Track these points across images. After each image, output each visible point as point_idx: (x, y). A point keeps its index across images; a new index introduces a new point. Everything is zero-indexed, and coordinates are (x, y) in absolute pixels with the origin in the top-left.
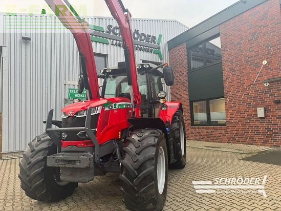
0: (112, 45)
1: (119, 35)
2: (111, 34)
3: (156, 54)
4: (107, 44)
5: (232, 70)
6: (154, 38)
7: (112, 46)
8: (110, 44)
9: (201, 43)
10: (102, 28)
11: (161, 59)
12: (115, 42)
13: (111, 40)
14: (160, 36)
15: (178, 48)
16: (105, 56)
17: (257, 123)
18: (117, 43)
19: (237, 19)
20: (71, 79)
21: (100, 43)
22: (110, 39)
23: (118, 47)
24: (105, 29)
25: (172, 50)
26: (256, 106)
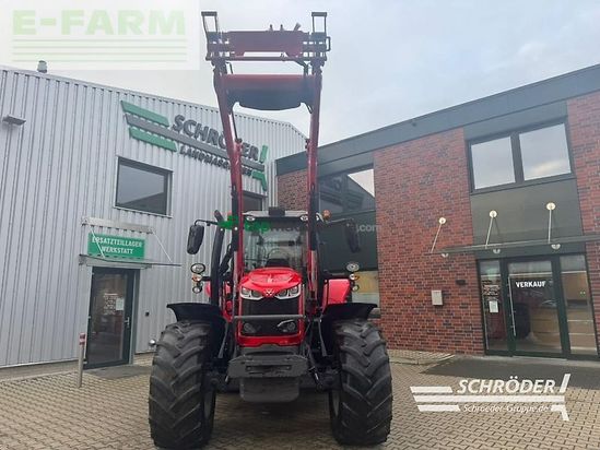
0: (181, 153)
1: (196, 137)
2: (181, 132)
3: (257, 179)
4: (173, 151)
5: (392, 225)
6: (256, 150)
7: (181, 156)
8: (178, 149)
9: (339, 173)
10: (166, 119)
11: (265, 190)
12: (187, 148)
13: (181, 145)
14: (265, 148)
15: (296, 174)
16: (167, 174)
17: (431, 315)
18: (190, 150)
19: (402, 147)
20: (98, 213)
21: (159, 146)
22: (178, 142)
23: (193, 159)
24: (171, 123)
25: (285, 176)
26: (429, 288)
